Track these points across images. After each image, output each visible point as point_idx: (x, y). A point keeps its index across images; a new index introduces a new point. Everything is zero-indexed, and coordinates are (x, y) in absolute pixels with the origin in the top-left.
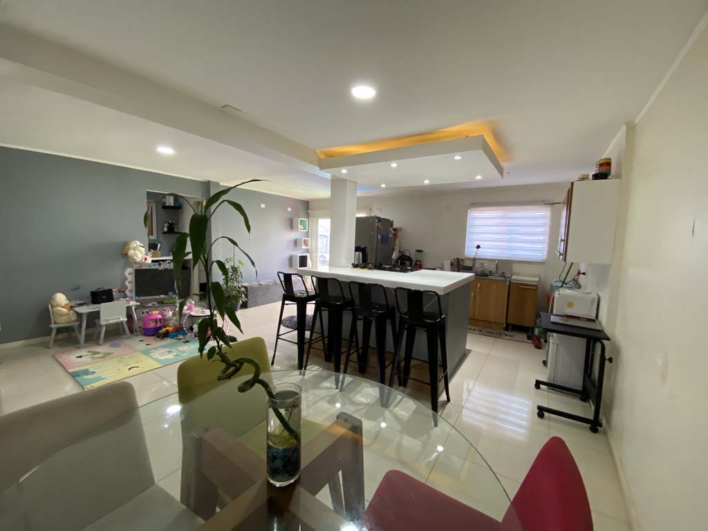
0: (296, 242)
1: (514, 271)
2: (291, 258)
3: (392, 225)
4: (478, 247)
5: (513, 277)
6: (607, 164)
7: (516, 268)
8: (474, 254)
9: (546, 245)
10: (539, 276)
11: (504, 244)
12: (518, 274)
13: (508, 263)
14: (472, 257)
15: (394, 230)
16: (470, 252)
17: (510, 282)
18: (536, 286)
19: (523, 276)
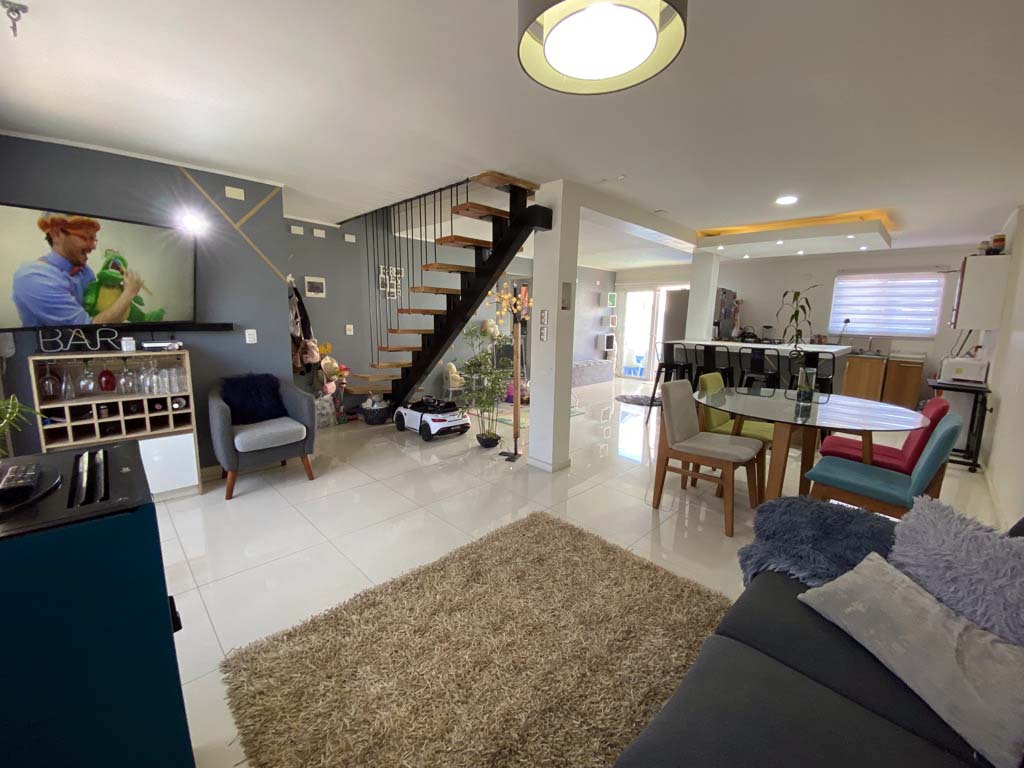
0: (601, 321)
1: (892, 349)
2: (597, 339)
3: (735, 297)
4: (847, 321)
5: (892, 355)
6: (1001, 240)
7: (895, 345)
8: (841, 329)
9: (936, 318)
10: (925, 353)
11: (881, 317)
12: (899, 352)
13: (886, 340)
14: (839, 333)
15: (737, 302)
16: (835, 326)
17: (888, 360)
18: (922, 364)
19: (903, 353)
